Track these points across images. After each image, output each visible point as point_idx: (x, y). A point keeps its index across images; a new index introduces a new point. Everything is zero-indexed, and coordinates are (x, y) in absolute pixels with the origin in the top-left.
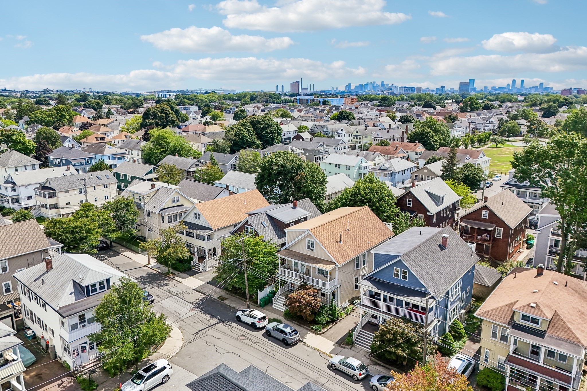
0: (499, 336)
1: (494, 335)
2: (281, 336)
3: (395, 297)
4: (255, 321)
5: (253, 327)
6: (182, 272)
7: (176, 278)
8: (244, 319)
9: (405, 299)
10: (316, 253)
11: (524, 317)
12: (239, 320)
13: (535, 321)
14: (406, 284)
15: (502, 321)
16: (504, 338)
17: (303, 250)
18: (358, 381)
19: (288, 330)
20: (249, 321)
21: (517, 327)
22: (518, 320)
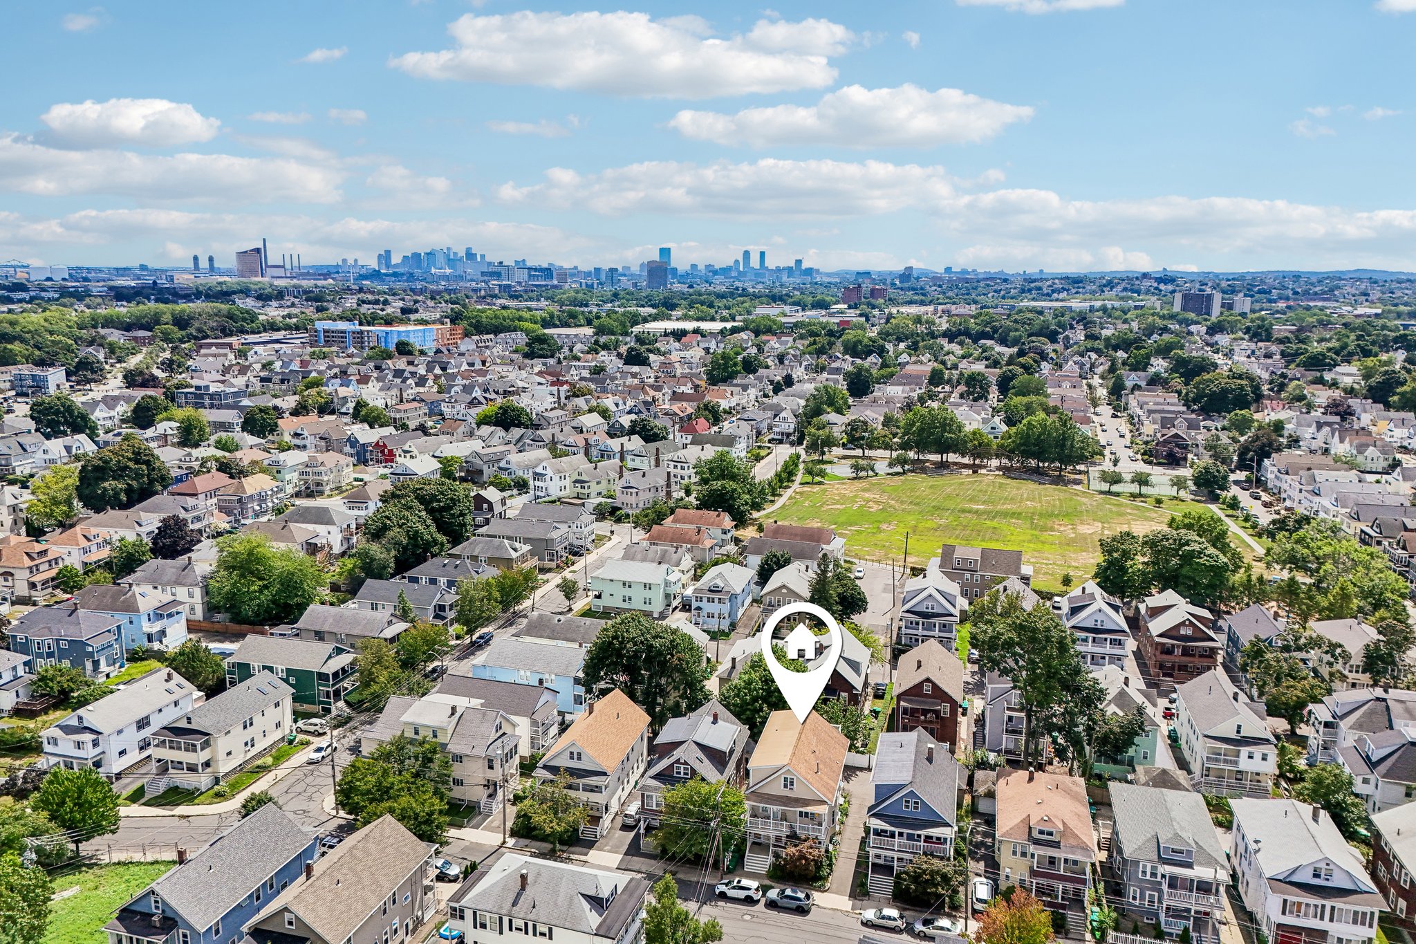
0: (1019, 854)
1: (1014, 853)
2: (794, 904)
3: (905, 831)
4: (750, 893)
5: (749, 901)
6: (571, 845)
7: (572, 856)
8: (732, 893)
9: (923, 833)
10: (798, 792)
11: (1041, 832)
12: (723, 896)
13: (1050, 834)
14: (918, 813)
15: (1022, 839)
16: (1024, 854)
17: (778, 789)
18: (900, 931)
19: (801, 895)
20: (742, 894)
21: (1037, 842)
22: (1035, 834)
